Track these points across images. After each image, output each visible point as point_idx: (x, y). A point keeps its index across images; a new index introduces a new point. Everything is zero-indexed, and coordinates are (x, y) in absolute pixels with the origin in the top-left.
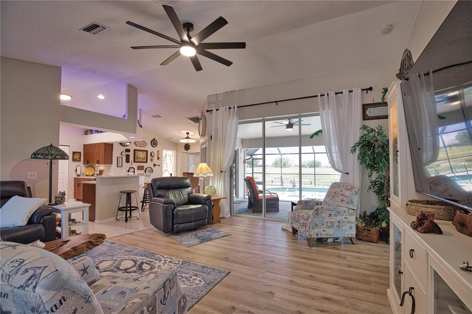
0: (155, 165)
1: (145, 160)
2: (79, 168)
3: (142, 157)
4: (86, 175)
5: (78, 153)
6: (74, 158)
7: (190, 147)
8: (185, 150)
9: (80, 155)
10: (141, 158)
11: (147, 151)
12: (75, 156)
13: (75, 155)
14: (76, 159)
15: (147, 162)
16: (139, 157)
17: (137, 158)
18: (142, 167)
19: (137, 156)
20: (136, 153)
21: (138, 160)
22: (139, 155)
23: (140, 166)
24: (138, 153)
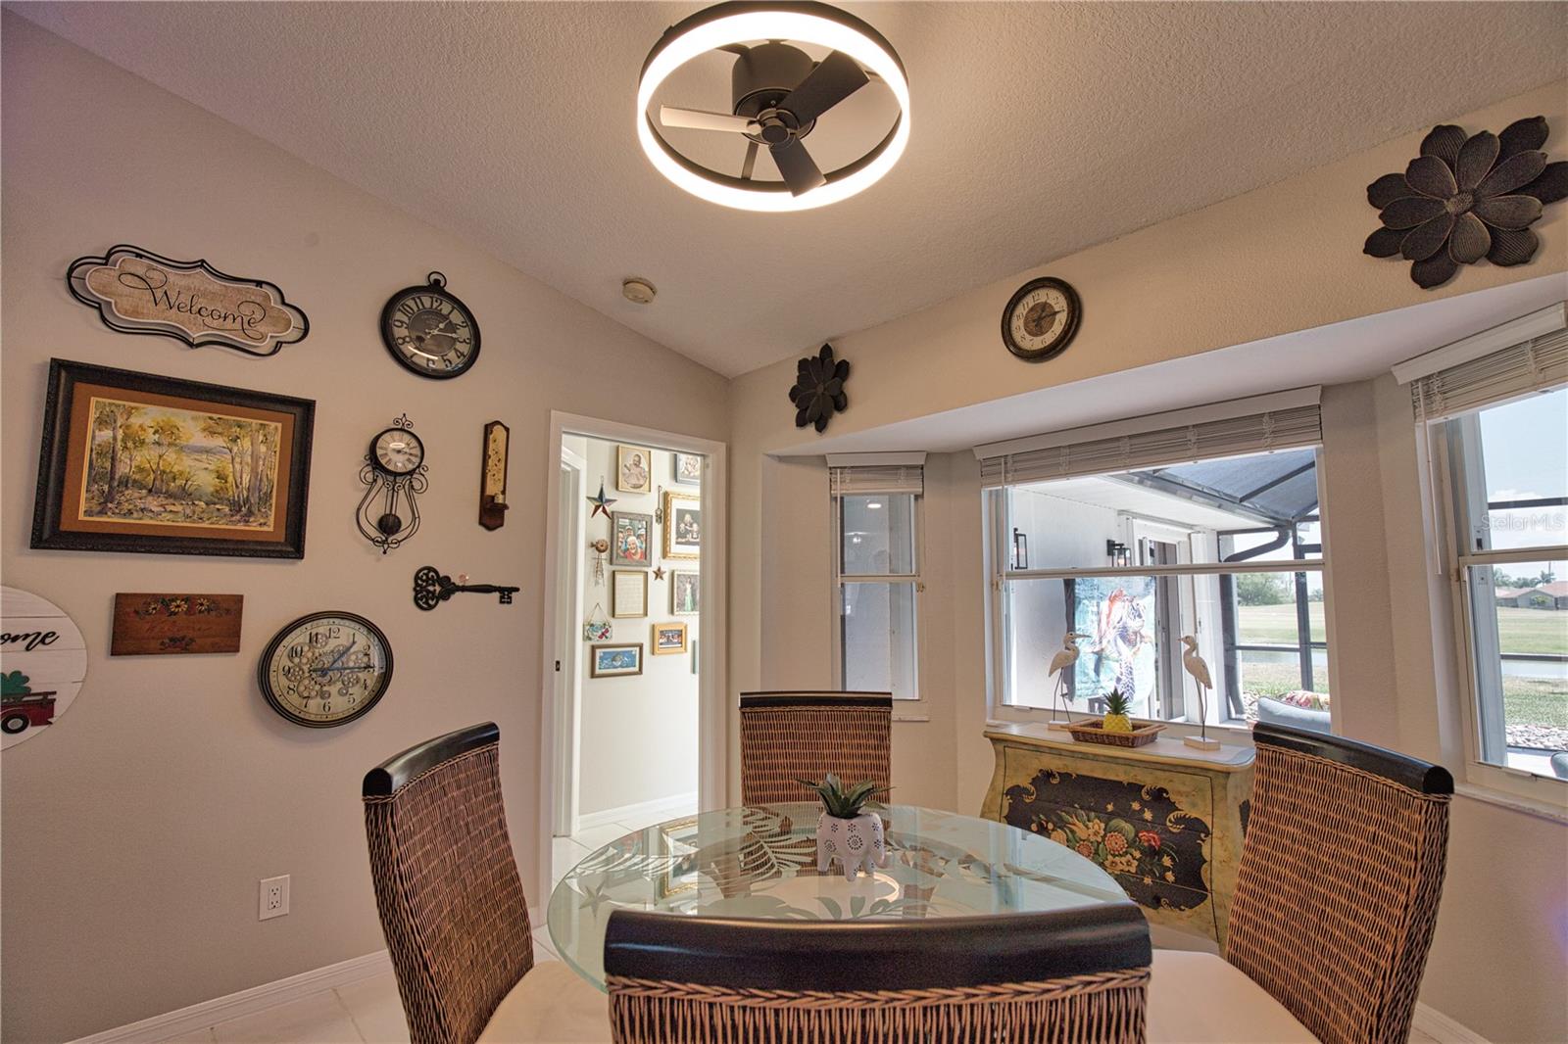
0: (432, 589)
1: (267, 524)
3: (205, 481)
7: (853, 386)
8: (801, 422)
10: (185, 495)
11: (308, 407)
15: (292, 544)
16: (140, 470)
17: (116, 484)
18: (200, 612)
19: (110, 456)
20: (93, 415)
21: (135, 515)
22: (143, 442)
23: (165, 600)
24: (136, 421)
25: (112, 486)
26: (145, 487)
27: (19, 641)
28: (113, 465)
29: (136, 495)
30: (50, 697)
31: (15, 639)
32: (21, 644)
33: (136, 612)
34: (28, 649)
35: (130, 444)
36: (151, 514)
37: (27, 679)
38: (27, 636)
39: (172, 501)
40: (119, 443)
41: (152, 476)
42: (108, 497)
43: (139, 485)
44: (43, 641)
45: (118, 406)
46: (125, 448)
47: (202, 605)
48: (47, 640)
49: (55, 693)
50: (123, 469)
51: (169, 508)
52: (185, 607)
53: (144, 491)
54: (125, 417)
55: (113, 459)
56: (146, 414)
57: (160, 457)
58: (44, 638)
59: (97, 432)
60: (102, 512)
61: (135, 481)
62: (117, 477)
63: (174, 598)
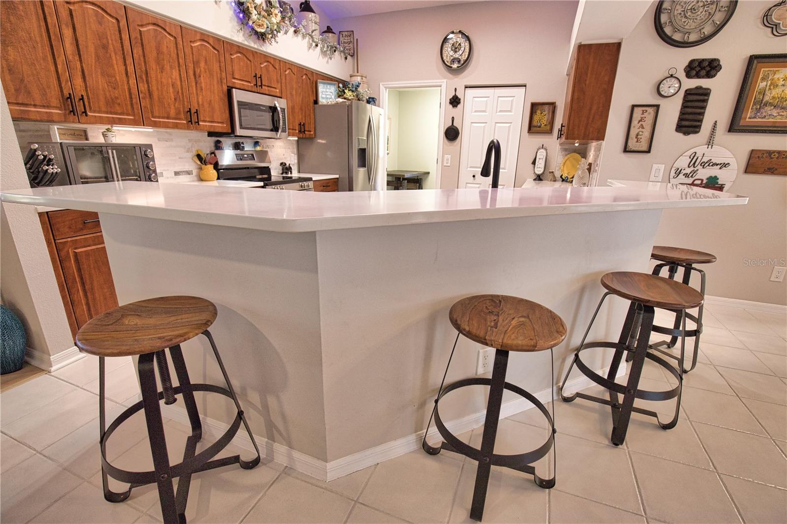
2: (542, 154)
4: (561, 177)
5: (546, 107)
6: (535, 123)
9: (554, 112)
12: (536, 118)
13: (539, 112)
14: (540, 127)
16: (774, 98)
17: (762, 105)
18: (783, 158)
19: (763, 93)
20: (761, 77)
21: (767, 118)
22: (777, 86)
23: (770, 153)
24: (776, 76)
25: (761, 104)
26: (773, 106)
27: (718, 166)
28: (763, 97)
29: (769, 109)
30: (723, 186)
31: (717, 165)
32: (719, 166)
33: (759, 157)
34: (720, 168)
35: (772, 87)
36: (772, 117)
37: (718, 179)
38: (721, 164)
39: (783, 110)
40: (768, 87)
41: (777, 100)
42: (758, 110)
43: (771, 104)
44: (725, 166)
45: (771, 71)
46: (770, 89)
47: (784, 155)
48: (727, 166)
49: (725, 185)
50: (767, 98)
51: (780, 114)
52: (777, 155)
53: (773, 107)
54: (773, 75)
55: (764, 94)
56: (782, 72)
57: (783, 91)
58: (725, 165)
59: (760, 84)
60: (755, 117)
61: (770, 103)
62: (763, 102)
63: (774, 152)
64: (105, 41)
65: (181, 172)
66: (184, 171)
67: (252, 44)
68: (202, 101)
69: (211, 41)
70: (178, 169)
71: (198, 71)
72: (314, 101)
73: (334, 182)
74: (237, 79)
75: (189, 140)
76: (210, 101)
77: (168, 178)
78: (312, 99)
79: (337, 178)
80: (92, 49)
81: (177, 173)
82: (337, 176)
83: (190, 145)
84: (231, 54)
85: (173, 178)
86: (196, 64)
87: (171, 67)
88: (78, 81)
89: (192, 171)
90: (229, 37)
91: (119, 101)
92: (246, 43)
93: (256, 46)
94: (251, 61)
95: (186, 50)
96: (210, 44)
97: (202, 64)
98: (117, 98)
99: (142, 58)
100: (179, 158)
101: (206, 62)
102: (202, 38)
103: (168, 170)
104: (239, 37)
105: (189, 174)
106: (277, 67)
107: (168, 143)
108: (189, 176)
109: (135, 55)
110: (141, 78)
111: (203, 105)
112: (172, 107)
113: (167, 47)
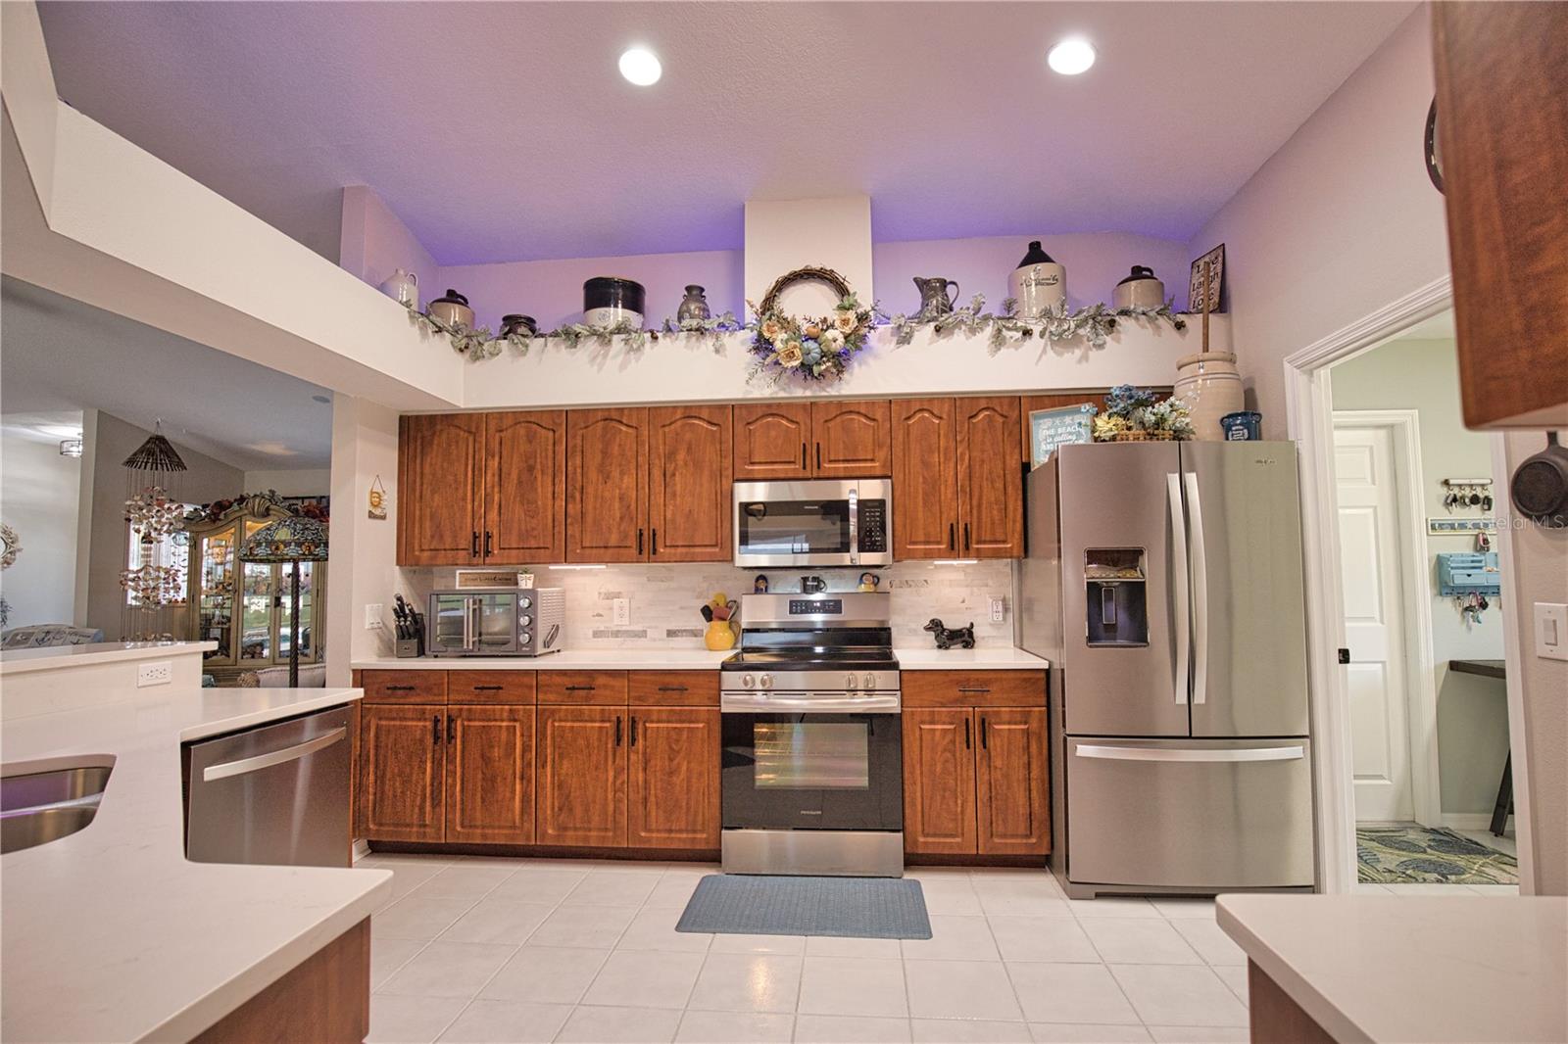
64: (531, 462)
65: (679, 631)
66: (685, 630)
67: (801, 392)
68: (673, 514)
69: (705, 414)
70: (673, 626)
71: (670, 468)
72: (1023, 464)
73: (1025, 680)
74: (760, 463)
75: (704, 577)
76: (690, 511)
77: (654, 640)
78: (1013, 463)
79: (1048, 672)
80: (514, 475)
81: (671, 633)
82: (1045, 665)
83: (705, 585)
84: (749, 424)
85: (663, 640)
86: (671, 456)
87: (622, 473)
88: (493, 515)
89: (702, 631)
90: (740, 396)
91: (535, 533)
92: (782, 394)
93: (808, 393)
94: (797, 423)
95: (653, 441)
96: (704, 420)
97: (681, 456)
98: (533, 529)
99: (579, 470)
100: (682, 608)
101: (689, 449)
102: (687, 415)
103: (656, 627)
104: (764, 389)
105: (696, 636)
106: (878, 416)
107: (663, 585)
108: (694, 639)
109: (569, 468)
110: (573, 497)
111: (673, 521)
112: (615, 530)
113: (620, 445)
